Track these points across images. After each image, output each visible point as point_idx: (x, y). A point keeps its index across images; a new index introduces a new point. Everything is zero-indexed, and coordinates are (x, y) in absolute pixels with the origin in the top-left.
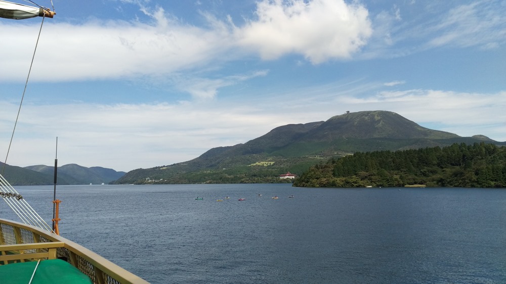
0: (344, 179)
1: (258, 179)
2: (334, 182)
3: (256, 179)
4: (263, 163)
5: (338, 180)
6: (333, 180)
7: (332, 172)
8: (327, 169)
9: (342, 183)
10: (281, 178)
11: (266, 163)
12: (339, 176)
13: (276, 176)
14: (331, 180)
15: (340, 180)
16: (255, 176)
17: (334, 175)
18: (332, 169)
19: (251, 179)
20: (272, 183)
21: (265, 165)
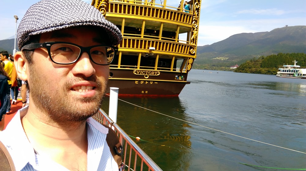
0: (267, 69)
1: (216, 68)
2: (260, 70)
3: (215, 67)
4: (221, 58)
5: (263, 70)
6: (260, 69)
7: (260, 65)
8: (257, 62)
9: (266, 72)
10: (231, 68)
11: (223, 58)
12: (264, 67)
13: (228, 67)
14: (258, 70)
15: (264, 70)
16: (214, 66)
17: (261, 66)
18: (261, 63)
19: (211, 67)
20: (225, 71)
21: (222, 59)
